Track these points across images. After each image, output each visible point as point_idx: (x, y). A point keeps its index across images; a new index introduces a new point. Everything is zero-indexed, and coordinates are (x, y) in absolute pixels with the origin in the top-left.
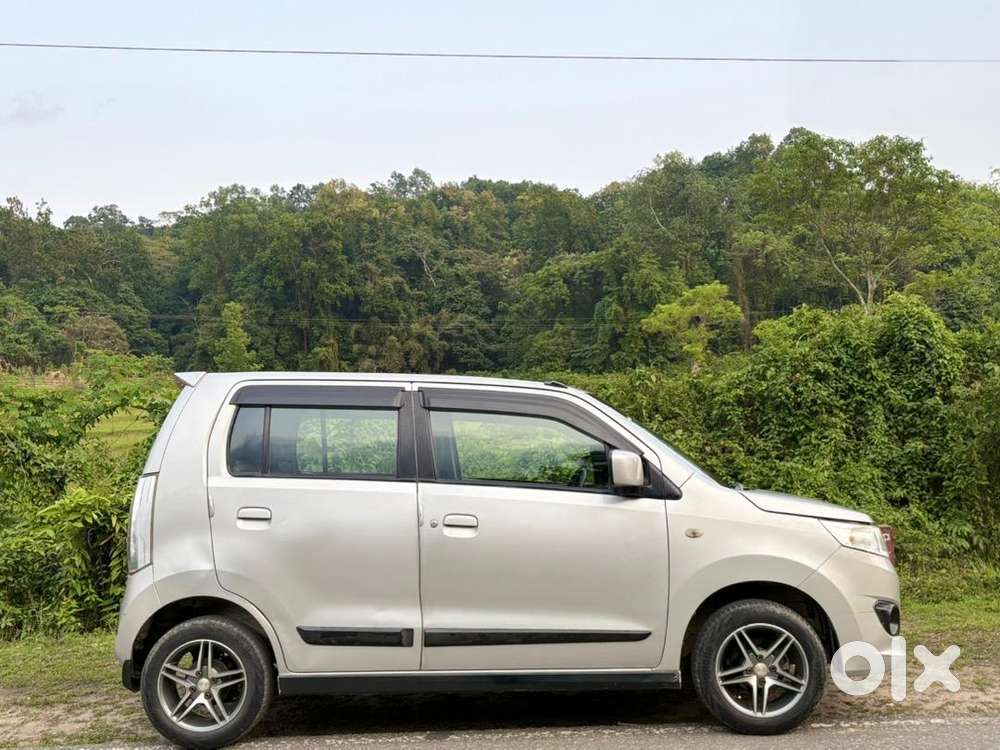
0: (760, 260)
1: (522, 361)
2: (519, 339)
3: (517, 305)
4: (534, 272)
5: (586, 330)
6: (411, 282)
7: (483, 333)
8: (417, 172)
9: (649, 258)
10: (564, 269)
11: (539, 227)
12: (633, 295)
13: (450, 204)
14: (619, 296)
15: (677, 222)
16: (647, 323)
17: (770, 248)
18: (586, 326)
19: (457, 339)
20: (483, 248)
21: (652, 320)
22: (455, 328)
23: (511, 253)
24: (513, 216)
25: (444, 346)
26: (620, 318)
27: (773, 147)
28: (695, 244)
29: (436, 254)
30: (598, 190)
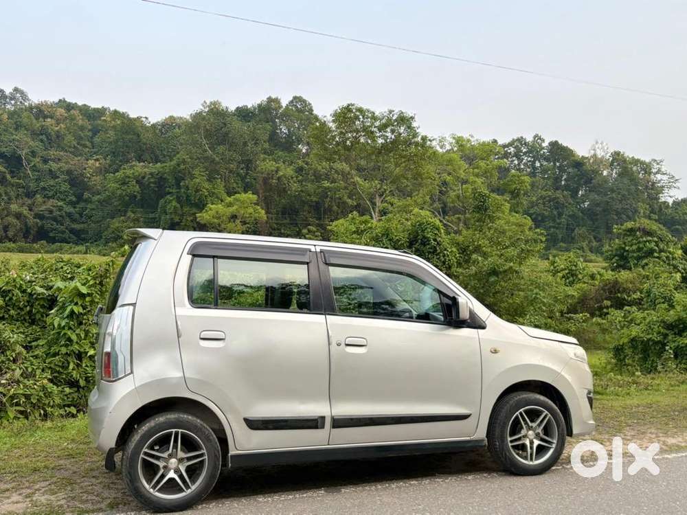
0: (274, 181)
1: (101, 237)
2: (98, 222)
3: (99, 196)
4: (114, 174)
5: (152, 218)
6: (11, 172)
7: (69, 215)
8: (16, 90)
9: (200, 171)
10: (137, 174)
11: (116, 141)
12: (188, 196)
13: (45, 117)
14: (177, 196)
15: (221, 149)
16: (200, 217)
17: (281, 173)
18: (151, 216)
19: (48, 218)
20: (71, 152)
21: (204, 214)
22: (46, 210)
23: (95, 158)
24: (95, 131)
25: (37, 223)
26: (178, 212)
27: (282, 107)
28: (232, 166)
29: (33, 154)
30: (159, 120)
